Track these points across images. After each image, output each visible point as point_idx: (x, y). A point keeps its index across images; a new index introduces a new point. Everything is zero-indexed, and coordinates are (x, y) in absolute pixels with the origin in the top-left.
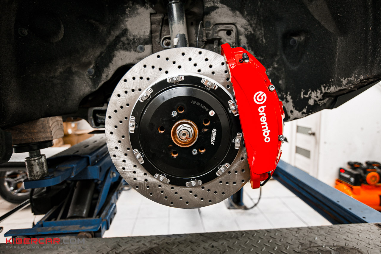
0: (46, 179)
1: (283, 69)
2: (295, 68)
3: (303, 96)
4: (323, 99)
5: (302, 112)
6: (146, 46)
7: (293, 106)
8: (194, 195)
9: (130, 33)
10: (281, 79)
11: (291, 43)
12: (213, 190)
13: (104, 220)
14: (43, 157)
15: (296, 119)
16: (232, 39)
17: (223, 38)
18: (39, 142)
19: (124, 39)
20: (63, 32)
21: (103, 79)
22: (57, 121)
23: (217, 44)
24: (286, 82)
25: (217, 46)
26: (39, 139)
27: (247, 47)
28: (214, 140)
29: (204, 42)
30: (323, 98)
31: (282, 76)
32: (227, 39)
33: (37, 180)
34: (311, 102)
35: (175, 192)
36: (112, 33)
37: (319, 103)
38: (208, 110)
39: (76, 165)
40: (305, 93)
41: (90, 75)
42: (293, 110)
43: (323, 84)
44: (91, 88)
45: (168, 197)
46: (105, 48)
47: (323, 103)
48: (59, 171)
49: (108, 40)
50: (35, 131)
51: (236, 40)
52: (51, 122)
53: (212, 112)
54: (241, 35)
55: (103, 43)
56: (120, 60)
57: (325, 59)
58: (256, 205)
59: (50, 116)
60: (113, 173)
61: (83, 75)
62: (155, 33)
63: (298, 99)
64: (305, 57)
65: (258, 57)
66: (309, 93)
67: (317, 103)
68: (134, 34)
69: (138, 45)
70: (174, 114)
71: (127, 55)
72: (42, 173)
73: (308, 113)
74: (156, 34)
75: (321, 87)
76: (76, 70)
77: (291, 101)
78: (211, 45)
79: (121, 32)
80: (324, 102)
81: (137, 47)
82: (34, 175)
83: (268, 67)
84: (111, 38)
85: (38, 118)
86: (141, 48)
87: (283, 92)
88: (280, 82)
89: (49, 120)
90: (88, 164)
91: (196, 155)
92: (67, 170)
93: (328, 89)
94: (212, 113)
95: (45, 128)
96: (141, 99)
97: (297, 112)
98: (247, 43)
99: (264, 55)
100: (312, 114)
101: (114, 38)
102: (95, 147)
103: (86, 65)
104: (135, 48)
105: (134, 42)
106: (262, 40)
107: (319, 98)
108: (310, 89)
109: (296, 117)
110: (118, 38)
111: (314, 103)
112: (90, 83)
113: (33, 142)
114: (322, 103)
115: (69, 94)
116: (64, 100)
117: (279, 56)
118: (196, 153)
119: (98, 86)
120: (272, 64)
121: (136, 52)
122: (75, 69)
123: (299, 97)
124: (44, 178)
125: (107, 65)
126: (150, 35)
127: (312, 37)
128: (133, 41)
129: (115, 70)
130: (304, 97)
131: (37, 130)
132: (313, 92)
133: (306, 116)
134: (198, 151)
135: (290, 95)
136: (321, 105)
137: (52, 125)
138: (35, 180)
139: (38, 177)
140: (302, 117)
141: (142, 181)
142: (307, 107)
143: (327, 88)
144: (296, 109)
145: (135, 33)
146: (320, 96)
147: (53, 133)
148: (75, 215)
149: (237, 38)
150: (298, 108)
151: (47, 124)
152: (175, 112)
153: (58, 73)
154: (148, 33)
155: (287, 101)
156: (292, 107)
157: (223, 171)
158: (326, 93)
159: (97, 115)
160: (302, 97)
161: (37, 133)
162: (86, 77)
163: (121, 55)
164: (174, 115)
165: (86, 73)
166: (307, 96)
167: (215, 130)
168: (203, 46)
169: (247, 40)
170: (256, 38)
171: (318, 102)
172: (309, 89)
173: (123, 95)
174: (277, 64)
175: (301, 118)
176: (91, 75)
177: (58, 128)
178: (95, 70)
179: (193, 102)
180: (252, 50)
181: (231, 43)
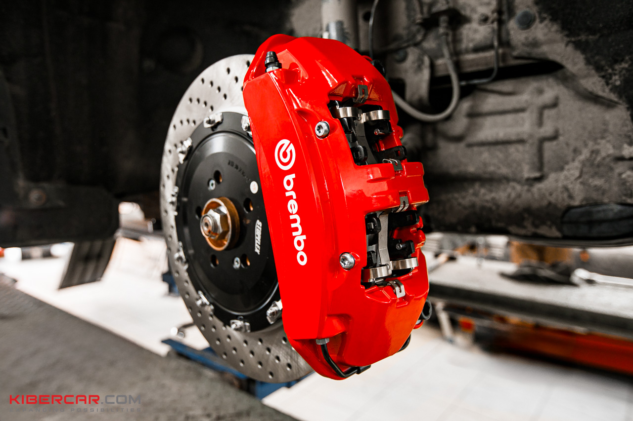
27: (537, 15)
28: (260, 244)
29: (419, 26)
32: (481, 4)
83: (616, 61)
91: (238, 270)
98: (537, 3)
99: (601, 26)
167: (259, 223)
168: (421, 33)
180: (554, 20)
181: (489, 14)
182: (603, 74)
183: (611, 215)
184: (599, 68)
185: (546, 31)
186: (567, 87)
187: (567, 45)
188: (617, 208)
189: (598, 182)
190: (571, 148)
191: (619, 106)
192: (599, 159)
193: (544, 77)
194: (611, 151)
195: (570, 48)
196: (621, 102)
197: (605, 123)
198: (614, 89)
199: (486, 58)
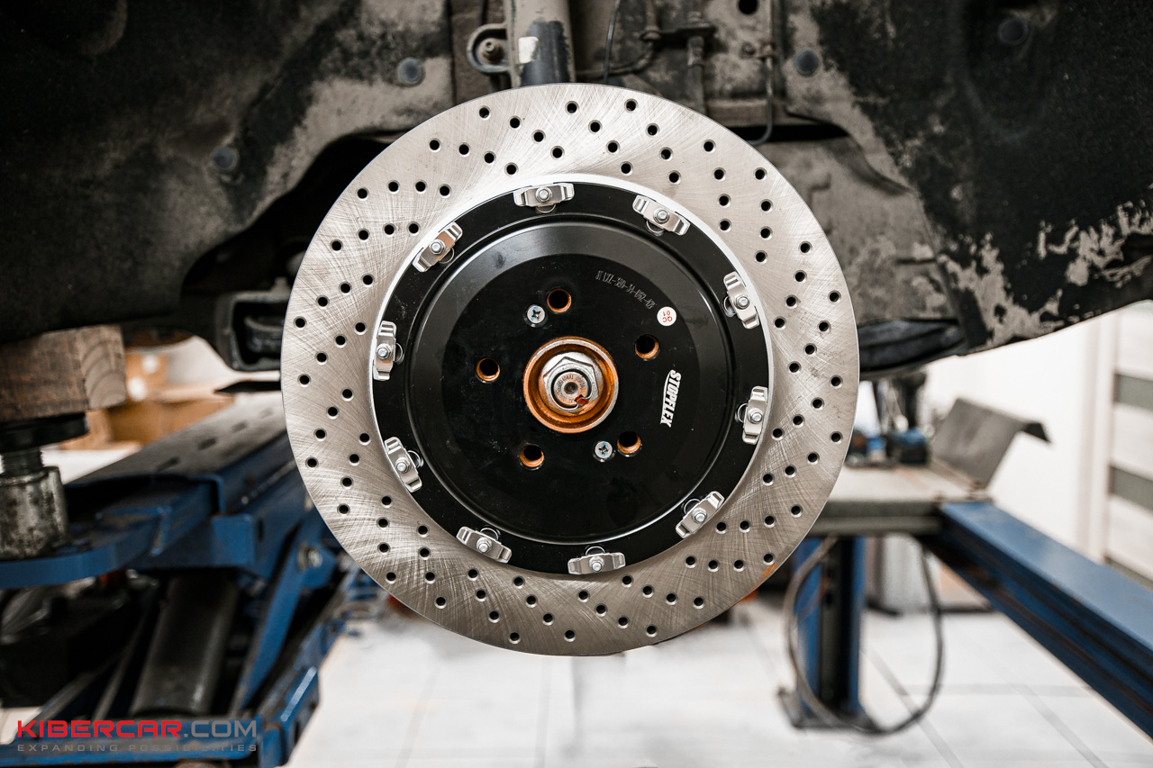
0: (60, 555)
1: (969, 142)
2: (1013, 138)
3: (1046, 247)
4: (1128, 261)
5: (1042, 311)
6: (430, 64)
7: (1005, 288)
8: (595, 606)
9: (369, 13)
10: (958, 182)
11: (1001, 35)
12: (662, 589)
13: (271, 728)
14: (52, 475)
15: (1015, 339)
16: (760, 27)
17: (724, 25)
18: (38, 419)
19: (346, 35)
20: (124, 16)
21: (270, 187)
22: (103, 343)
23: (699, 50)
24: (976, 195)
25: (699, 58)
26: (41, 408)
27: (820, 59)
28: (673, 409)
29: (650, 44)
30: (1125, 256)
31: (965, 169)
32: (742, 27)
33: (28, 558)
34: (1077, 273)
35: (528, 594)
36: (304, 12)
37: (1109, 279)
38: (654, 304)
39: (169, 510)
40: (1055, 238)
41: (222, 173)
42: (1006, 303)
43: (1125, 202)
44: (227, 221)
45: (500, 612)
46: (277, 70)
47: (1129, 277)
48: (109, 529)
49: (287, 41)
50: (26, 378)
51: (777, 31)
52: (81, 347)
53: (669, 312)
54: (796, 10)
55: (268, 50)
56: (334, 117)
57: (1132, 98)
58: (917, 716)
59: (78, 324)
60: (308, 551)
61: (198, 170)
62: (461, 11)
63: (1025, 262)
64: (1055, 90)
65: (867, 95)
66: (1069, 235)
67: (1102, 278)
68: (383, 16)
69: (400, 60)
70: (536, 316)
71: (357, 97)
72: (48, 534)
73: (1064, 319)
74: (468, 16)
75: (1115, 211)
76: (170, 152)
77: (996, 268)
78: (679, 55)
79: (336, 8)
80: (1131, 273)
81: (395, 65)
82: (21, 541)
83: (908, 135)
84: (300, 33)
85: (37, 333)
86: (412, 71)
87: (965, 235)
88: (956, 193)
89: (75, 339)
90: (215, 509)
91: (608, 461)
92: (137, 525)
93: (1142, 221)
94: (666, 317)
95: (60, 370)
96: (421, 262)
97: (1022, 312)
98: (821, 43)
99: (892, 87)
100: (1082, 319)
101: (310, 31)
102: (239, 446)
103: (207, 136)
104: (389, 70)
105: (386, 47)
106: (882, 29)
107: (1109, 258)
108: (1073, 222)
109: (1018, 332)
110: (325, 33)
111: (1090, 278)
112: (223, 202)
113: (19, 417)
114: (1123, 277)
115: (147, 243)
116: (128, 265)
117: (953, 92)
118: (608, 454)
119: (251, 213)
120: (923, 123)
121: (391, 87)
122: (166, 152)
123: (1029, 253)
124: (54, 550)
125: (285, 136)
126: (444, 22)
127: (1085, 10)
128: (379, 43)
129: (316, 153)
130: (1050, 254)
131: (32, 375)
132: (1083, 235)
133: (1056, 329)
134: (615, 447)
135: (994, 244)
136: (1119, 285)
137: (86, 357)
138: (22, 556)
139: (35, 547)
140: (1043, 331)
141: (410, 555)
142: (1060, 293)
143: (1138, 217)
144: (1017, 301)
145: (390, 13)
146: (1112, 249)
147: (88, 385)
148: (161, 703)
149: (778, 22)
150: (1025, 297)
151: (69, 355)
152: (539, 309)
153: (106, 168)
154: (435, 11)
155: (982, 271)
156: (1002, 294)
157: (701, 520)
158: (1134, 237)
159: (250, 323)
160: (1042, 251)
161: (32, 385)
162: (209, 181)
163: (336, 96)
164: (535, 321)
165: (207, 165)
166: (1062, 250)
167: (675, 375)
168: (648, 56)
169: (821, 32)
170: (859, 21)
171: (1107, 273)
172: (1069, 219)
173: (350, 242)
174: (942, 123)
175: (1036, 336)
176: (227, 173)
177: (106, 368)
178: (241, 152)
179: (603, 274)
180: (841, 69)
181: (757, 45)
182: (892, 150)
183: (897, 335)
184: (889, 143)
185: (832, 83)
186: (841, 162)
187: (853, 106)
188: (903, 326)
189: (879, 292)
190: (847, 246)
191: (907, 193)
192: (879, 262)
193: (811, 145)
194: (893, 251)
195: (857, 112)
196: (912, 188)
197: (884, 214)
198: (904, 171)
199: (748, 109)
